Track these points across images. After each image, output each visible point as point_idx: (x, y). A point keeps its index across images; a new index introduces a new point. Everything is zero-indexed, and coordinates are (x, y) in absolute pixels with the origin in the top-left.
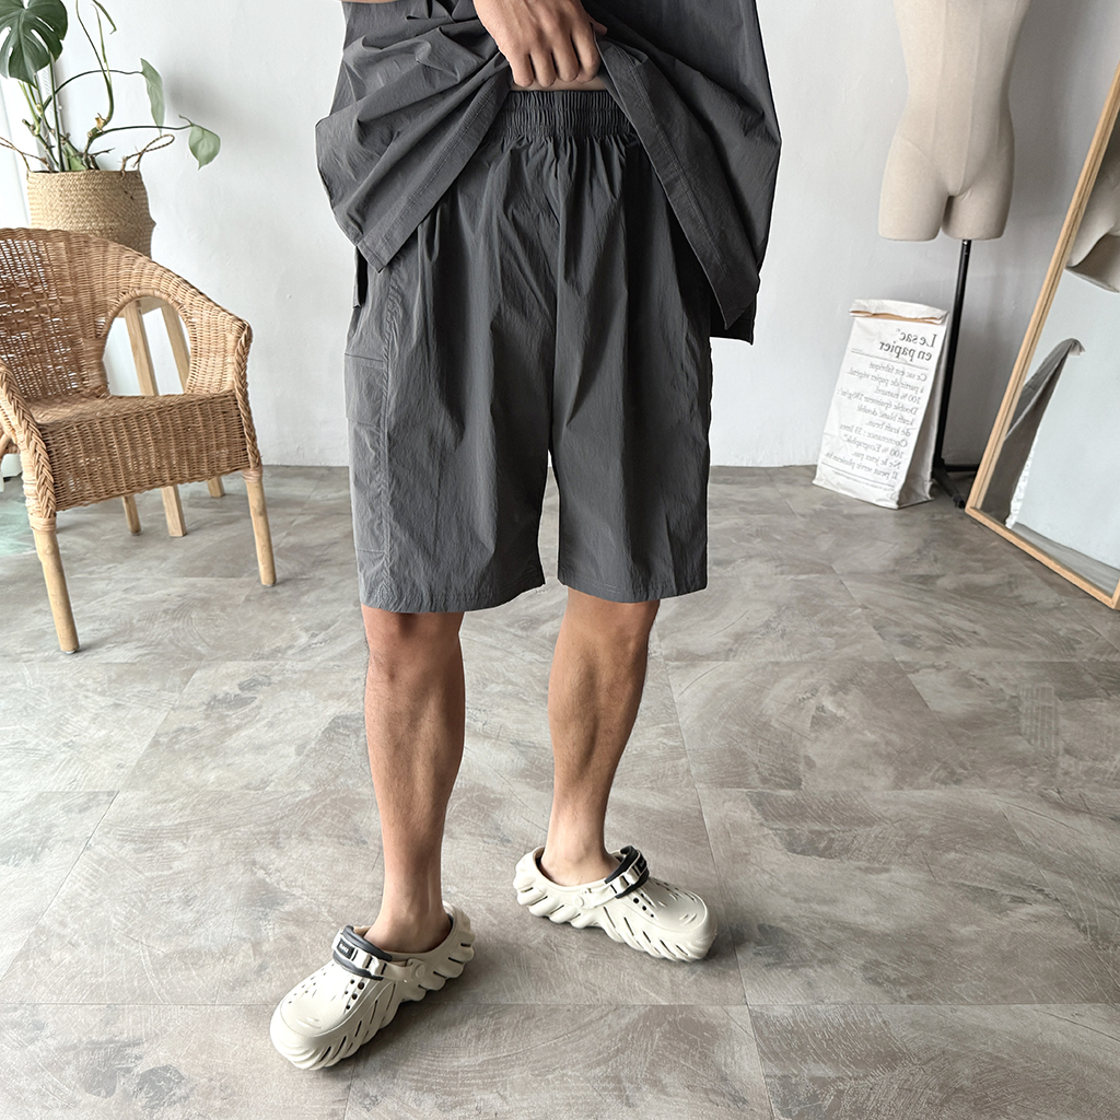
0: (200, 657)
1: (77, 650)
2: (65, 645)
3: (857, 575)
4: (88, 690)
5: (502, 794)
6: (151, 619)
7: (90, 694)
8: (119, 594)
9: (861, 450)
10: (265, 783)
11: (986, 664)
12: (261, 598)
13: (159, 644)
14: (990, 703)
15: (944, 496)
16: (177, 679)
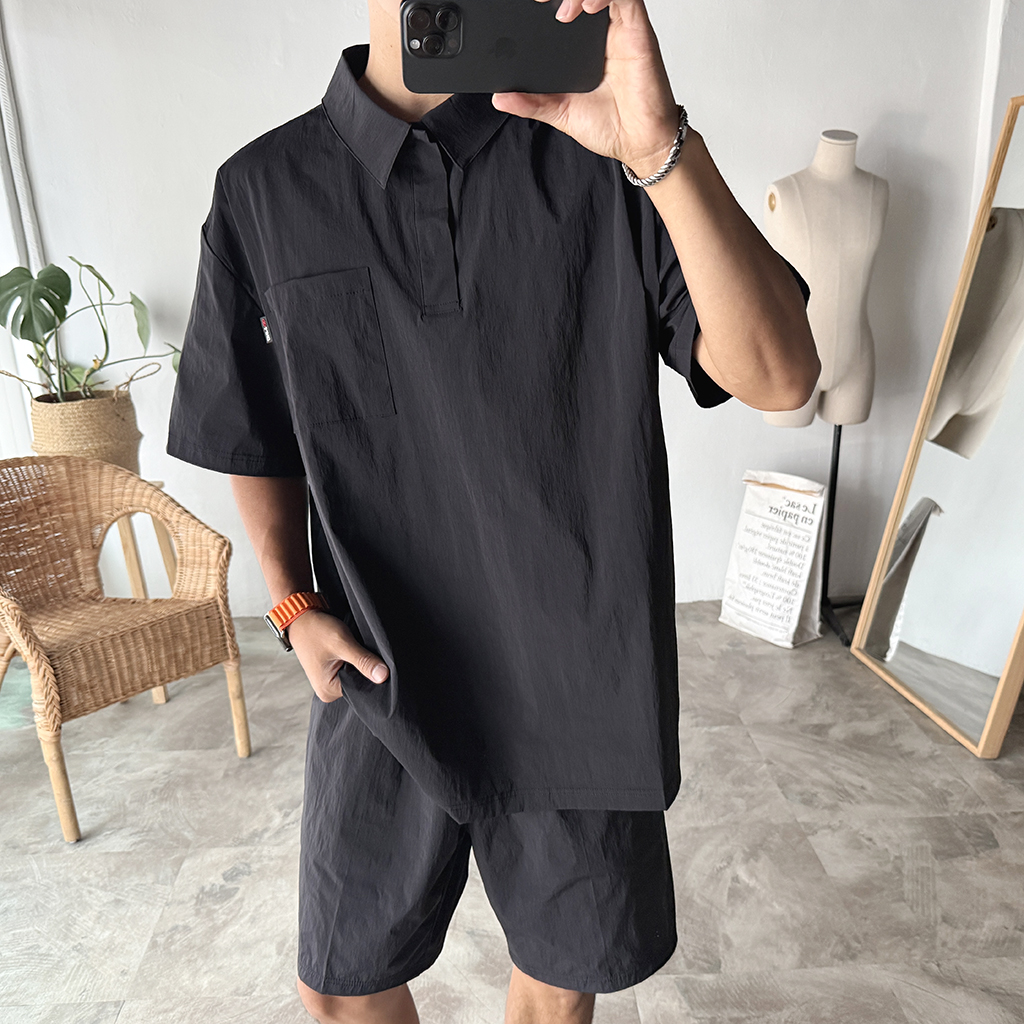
0: (187, 844)
1: (79, 840)
2: (69, 837)
3: (761, 726)
4: (91, 885)
5: (460, 992)
6: (141, 800)
7: (93, 889)
8: (112, 773)
9: (758, 596)
10: (251, 987)
11: (873, 823)
12: (238, 771)
13: (150, 830)
14: (877, 865)
15: (832, 634)
16: (169, 870)
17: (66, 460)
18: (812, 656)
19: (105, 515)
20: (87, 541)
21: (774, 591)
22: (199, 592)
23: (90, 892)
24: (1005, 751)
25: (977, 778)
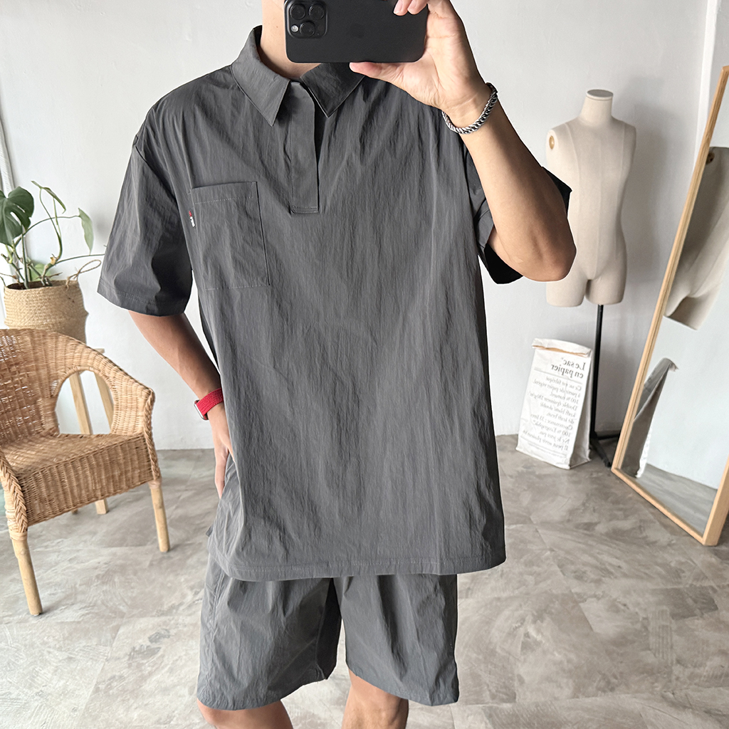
0: (122, 615)
1: (41, 613)
2: (34, 611)
3: (545, 524)
4: (50, 647)
5: (325, 719)
6: (88, 583)
7: (51, 650)
8: (66, 564)
9: (544, 430)
10: (170, 718)
11: (627, 593)
12: (160, 561)
13: (95, 605)
14: (630, 624)
15: (598, 459)
16: (109, 635)
17: (31, 332)
18: (583, 474)
19: (60, 373)
21: (555, 427)
22: (130, 429)
23: (49, 652)
24: (722, 540)
25: (703, 560)
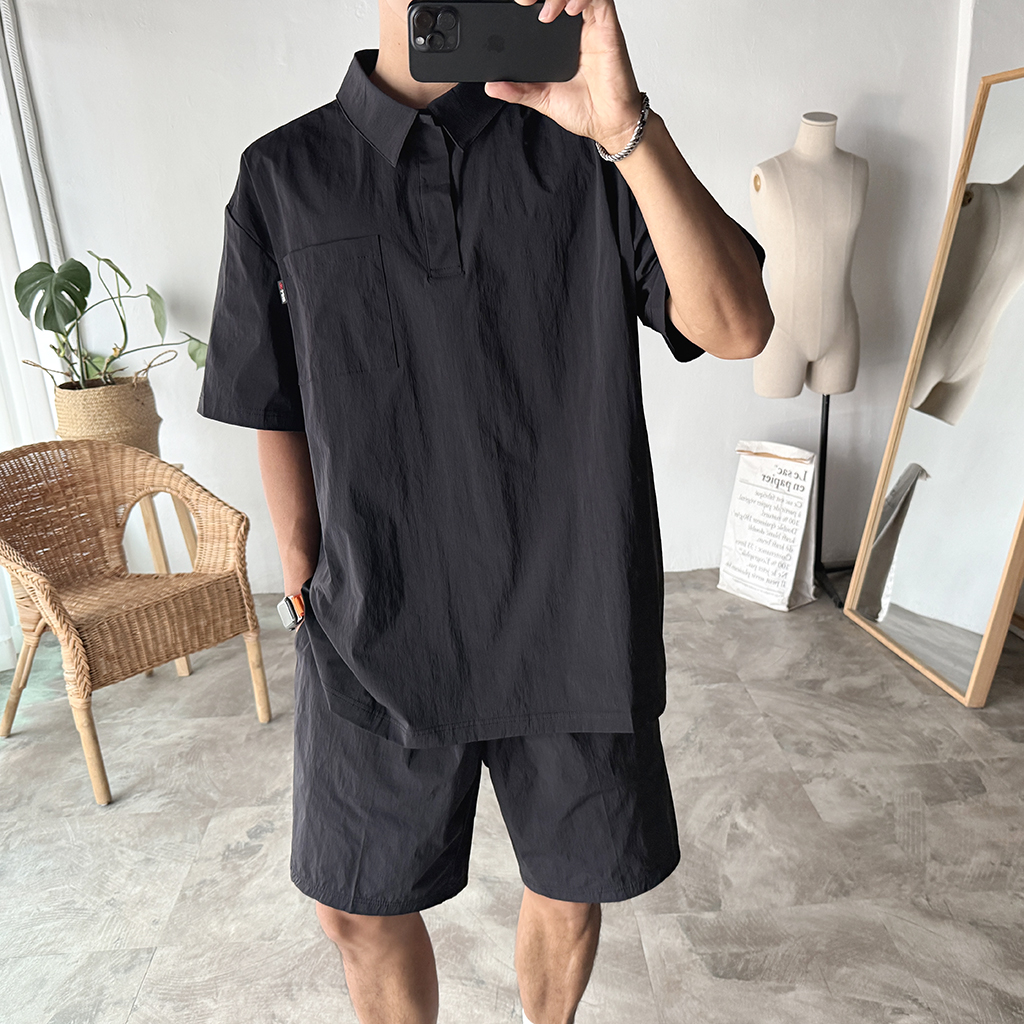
0: (213, 804)
1: (110, 802)
2: (101, 800)
3: (757, 682)
4: (122, 845)
5: (474, 933)
6: (169, 764)
7: (124, 849)
8: (140, 739)
9: (754, 562)
10: (277, 932)
11: (866, 771)
12: (259, 735)
13: (177, 792)
14: (870, 811)
15: (826, 597)
16: (196, 829)
17: (90, 444)
18: (807, 618)
19: (128, 495)
20: (111, 521)
21: (769, 556)
22: (220, 566)
23: (122, 852)
24: (991, 700)
25: (965, 727)
